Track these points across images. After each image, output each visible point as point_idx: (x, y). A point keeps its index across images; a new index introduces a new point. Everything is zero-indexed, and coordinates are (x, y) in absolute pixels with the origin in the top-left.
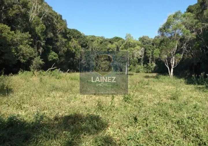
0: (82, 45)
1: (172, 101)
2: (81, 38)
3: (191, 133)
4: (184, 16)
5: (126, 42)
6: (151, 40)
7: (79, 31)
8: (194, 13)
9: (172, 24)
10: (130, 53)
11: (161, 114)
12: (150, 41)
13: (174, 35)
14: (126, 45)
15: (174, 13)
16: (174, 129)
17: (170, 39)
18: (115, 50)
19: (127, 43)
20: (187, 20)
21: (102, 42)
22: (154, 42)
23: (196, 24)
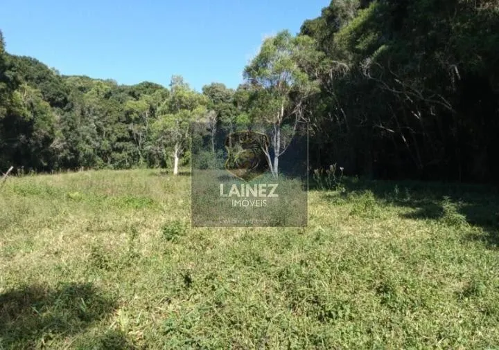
0: (54, 100)
1: (274, 228)
2: (50, 81)
3: (304, 295)
4: (296, 43)
5: (171, 96)
6: (231, 93)
7: (41, 64)
8: (316, 38)
9: (273, 60)
10: (184, 123)
11: (247, 259)
12: (228, 97)
13: (278, 83)
14: (172, 102)
15: (274, 35)
16: (271, 292)
17: (270, 92)
18: (145, 114)
19: (174, 97)
20: (302, 51)
21: (110, 93)
22: (237, 97)
23: (319, 61)
